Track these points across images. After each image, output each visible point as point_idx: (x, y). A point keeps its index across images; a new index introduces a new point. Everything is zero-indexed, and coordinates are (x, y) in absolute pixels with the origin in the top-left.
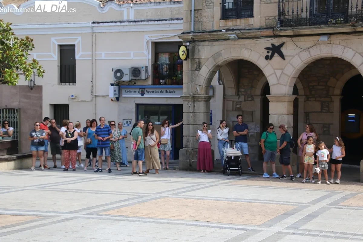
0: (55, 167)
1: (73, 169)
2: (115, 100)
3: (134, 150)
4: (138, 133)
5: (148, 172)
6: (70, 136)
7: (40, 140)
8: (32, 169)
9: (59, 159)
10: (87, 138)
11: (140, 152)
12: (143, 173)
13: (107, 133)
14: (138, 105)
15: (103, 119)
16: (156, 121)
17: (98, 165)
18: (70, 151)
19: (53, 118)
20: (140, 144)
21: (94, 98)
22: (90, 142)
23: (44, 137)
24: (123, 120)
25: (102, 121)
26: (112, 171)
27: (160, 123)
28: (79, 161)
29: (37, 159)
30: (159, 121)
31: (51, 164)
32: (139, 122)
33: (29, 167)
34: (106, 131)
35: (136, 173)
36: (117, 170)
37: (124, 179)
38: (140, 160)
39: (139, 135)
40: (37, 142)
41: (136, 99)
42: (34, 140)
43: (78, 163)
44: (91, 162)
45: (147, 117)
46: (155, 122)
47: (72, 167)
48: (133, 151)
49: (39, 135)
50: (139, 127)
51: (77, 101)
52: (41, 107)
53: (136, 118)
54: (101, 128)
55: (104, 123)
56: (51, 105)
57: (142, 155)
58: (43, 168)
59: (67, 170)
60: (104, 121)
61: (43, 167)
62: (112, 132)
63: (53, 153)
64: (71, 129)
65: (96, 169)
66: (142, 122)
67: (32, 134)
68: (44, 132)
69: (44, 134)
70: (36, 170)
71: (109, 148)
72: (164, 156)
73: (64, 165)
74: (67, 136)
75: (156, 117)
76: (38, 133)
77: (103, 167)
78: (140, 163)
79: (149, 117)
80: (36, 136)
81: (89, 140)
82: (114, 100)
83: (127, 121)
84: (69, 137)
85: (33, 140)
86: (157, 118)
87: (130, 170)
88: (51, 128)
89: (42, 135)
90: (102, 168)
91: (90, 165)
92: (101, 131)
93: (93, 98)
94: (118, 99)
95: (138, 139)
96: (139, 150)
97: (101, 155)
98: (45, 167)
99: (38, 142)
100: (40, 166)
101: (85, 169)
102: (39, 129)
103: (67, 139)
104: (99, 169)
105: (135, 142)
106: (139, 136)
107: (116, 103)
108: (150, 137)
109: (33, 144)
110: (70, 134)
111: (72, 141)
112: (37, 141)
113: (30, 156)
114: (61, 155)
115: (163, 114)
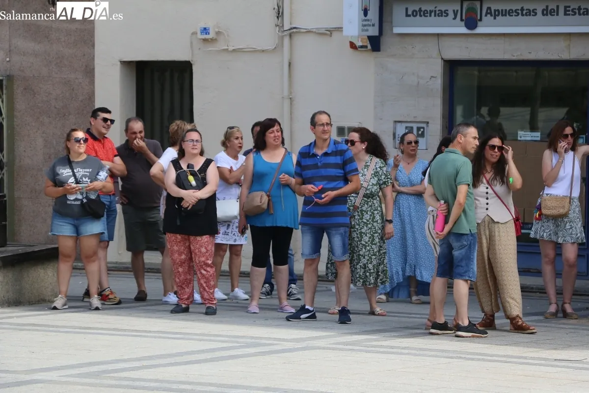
0: (141, 297)
1: (208, 308)
2: (366, 47)
3: (437, 240)
4: (457, 173)
5: (489, 324)
6: (193, 183)
7: (87, 198)
8: (55, 304)
9: (155, 270)
10: (251, 189)
11: (462, 247)
12: (471, 328)
13: (339, 172)
14: (452, 67)
15: (324, 118)
16: (522, 129)
17: (299, 293)
18: (192, 238)
19: (134, 115)
20: (463, 217)
21: (286, 40)
22: (265, 206)
23: (104, 187)
24: (396, 122)
25: (322, 128)
26: (351, 316)
27: (538, 134)
28: (232, 279)
29: (74, 268)
30: (533, 129)
31: (126, 286)
32: (458, 133)
33: (47, 298)
34: (336, 166)
35: (443, 327)
36: (372, 313)
37: (398, 347)
38: (461, 276)
39: (458, 180)
40: (79, 203)
41: (445, 42)
42: (65, 195)
43: (226, 284)
44: (273, 281)
45: (490, 113)
46: (520, 133)
47: (202, 297)
48: (431, 241)
49: (85, 176)
50: (459, 151)
51: (224, 50)
52: (90, 72)
53: (443, 117)
54: (315, 155)
55: (326, 137)
56: (126, 64)
57: (468, 258)
58: (96, 301)
59: (186, 310)
60: (326, 128)
61: (96, 296)
62: (356, 170)
63: (135, 246)
64: (195, 155)
65: (293, 307)
66: (472, 132)
67: (58, 174)
68: (101, 168)
69: (103, 175)
70: (70, 307)
71: (342, 230)
72: (553, 262)
73: (175, 293)
74: (181, 182)
75: (524, 112)
76: (80, 172)
77: (321, 301)
78: (462, 287)
79: (494, 113)
80: (72, 180)
81: (260, 199)
82: (362, 47)
83: (412, 128)
84: (191, 187)
85: (64, 197)
86: (528, 117)
87: (419, 313)
88: (127, 151)
89: (94, 178)
90: (315, 306)
91: (269, 293)
92: (316, 166)
93: (282, 37)
94: (375, 44)
95: (455, 196)
96: (458, 241)
97: (314, 256)
98: (103, 297)
99: (82, 204)
100: (87, 294)
101: (254, 307)
102: (84, 157)
103: (183, 193)
104: (303, 310)
105: (444, 207)
106: (460, 183)
107: (369, 60)
108: (490, 191)
109: (62, 208)
110: (194, 174)
111: (200, 201)
112: (76, 200)
113: (51, 255)
114: (162, 253)
115: (552, 98)
